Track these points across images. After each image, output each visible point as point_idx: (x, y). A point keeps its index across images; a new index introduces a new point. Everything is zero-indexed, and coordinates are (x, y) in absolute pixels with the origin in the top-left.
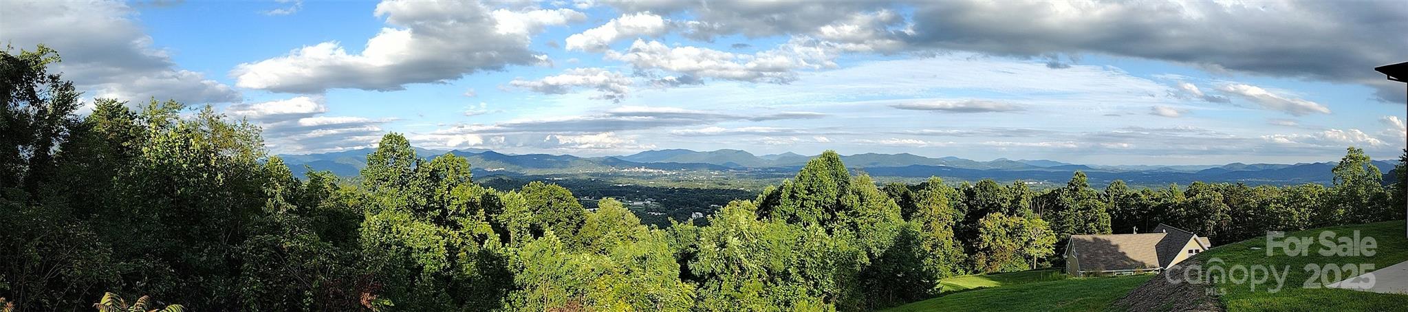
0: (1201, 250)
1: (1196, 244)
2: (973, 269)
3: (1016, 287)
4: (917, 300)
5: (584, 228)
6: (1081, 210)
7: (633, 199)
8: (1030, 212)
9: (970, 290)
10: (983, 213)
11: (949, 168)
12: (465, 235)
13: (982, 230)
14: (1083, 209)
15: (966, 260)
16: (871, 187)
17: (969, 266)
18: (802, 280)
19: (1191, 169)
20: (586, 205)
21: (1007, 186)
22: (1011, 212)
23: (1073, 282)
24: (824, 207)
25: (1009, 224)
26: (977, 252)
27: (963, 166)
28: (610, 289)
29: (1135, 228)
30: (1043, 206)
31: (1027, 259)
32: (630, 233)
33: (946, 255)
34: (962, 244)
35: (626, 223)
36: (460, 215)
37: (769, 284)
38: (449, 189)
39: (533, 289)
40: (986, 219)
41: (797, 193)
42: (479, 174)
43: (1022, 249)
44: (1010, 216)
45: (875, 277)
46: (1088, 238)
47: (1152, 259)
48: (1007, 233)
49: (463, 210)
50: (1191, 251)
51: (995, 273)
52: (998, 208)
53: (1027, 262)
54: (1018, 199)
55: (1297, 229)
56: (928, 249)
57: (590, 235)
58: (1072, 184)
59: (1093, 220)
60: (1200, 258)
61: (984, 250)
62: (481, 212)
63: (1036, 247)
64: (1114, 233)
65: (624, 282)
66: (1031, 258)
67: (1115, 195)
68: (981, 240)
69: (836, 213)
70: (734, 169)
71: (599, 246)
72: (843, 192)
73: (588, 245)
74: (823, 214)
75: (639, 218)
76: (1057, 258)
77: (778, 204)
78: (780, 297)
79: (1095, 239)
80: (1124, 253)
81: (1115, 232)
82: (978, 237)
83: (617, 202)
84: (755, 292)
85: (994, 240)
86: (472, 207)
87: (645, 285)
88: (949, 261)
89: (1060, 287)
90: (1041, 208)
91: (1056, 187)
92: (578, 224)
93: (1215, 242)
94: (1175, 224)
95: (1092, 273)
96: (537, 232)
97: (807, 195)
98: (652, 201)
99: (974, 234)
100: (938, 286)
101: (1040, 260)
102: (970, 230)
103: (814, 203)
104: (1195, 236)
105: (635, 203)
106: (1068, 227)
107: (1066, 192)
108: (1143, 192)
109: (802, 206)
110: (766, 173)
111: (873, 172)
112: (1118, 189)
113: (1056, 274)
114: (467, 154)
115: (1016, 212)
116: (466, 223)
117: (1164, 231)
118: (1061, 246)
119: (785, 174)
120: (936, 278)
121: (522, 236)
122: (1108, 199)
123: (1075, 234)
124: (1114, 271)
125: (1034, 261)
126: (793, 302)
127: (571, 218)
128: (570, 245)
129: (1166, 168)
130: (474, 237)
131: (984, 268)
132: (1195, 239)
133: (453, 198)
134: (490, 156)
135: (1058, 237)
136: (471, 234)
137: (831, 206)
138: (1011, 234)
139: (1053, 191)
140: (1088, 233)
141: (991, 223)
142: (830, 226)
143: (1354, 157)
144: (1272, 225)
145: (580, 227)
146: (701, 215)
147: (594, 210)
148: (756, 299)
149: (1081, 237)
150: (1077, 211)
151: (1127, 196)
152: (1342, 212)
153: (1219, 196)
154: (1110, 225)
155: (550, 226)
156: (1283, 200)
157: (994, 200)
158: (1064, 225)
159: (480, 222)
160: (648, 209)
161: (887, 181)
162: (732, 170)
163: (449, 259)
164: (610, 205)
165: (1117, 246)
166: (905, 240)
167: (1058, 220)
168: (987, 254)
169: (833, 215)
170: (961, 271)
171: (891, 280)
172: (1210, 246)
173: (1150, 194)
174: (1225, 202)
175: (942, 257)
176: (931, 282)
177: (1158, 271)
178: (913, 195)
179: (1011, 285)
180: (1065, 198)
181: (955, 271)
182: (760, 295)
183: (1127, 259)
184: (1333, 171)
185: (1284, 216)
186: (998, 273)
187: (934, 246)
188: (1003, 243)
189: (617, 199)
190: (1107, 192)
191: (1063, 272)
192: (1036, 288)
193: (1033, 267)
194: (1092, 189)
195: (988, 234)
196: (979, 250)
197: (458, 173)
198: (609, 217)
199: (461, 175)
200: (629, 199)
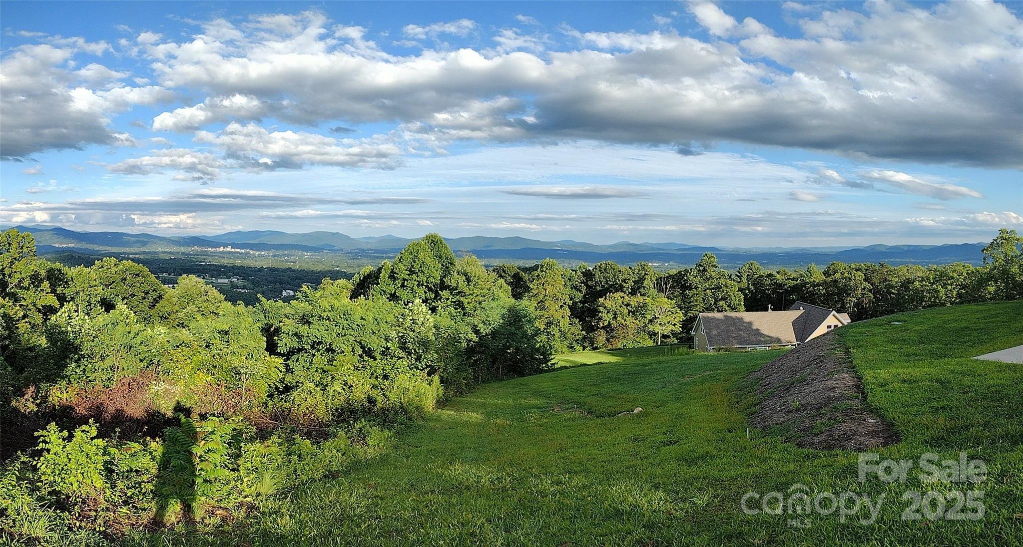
0: (840, 325)
1: (834, 320)
2: (592, 345)
3: (639, 361)
4: (530, 375)
5: (162, 302)
6: (711, 289)
7: (217, 277)
8: (654, 292)
9: (589, 365)
10: (602, 293)
11: (566, 251)
12: (27, 306)
13: (601, 309)
14: (713, 289)
15: (584, 338)
16: (478, 268)
17: (588, 343)
18: (402, 354)
19: (830, 250)
20: (165, 282)
21: (630, 268)
22: (633, 293)
23: (702, 357)
24: (426, 286)
25: (631, 303)
26: (597, 330)
27: (581, 250)
28: (189, 361)
29: (770, 306)
30: (669, 286)
31: (651, 335)
32: (213, 308)
33: (563, 335)
34: (579, 322)
35: (209, 299)
36: (21, 288)
37: (366, 358)
38: (12, 263)
39: (103, 358)
40: (606, 299)
41: (398, 274)
43: (646, 326)
44: (632, 295)
45: (482, 352)
46: (719, 315)
47: (789, 336)
48: (629, 312)
49: (26, 283)
50: (829, 327)
51: (616, 350)
52: (620, 289)
53: (651, 338)
54: (641, 280)
55: (943, 305)
56: (542, 327)
57: (168, 309)
58: (700, 265)
59: (723, 299)
60: (838, 332)
61: (604, 328)
62: (46, 284)
63: (660, 324)
64: (747, 311)
65: (204, 355)
66: (655, 334)
67: (748, 275)
68: (600, 319)
69: (440, 292)
70: (329, 250)
71: (177, 320)
72: (447, 271)
73: (165, 318)
74: (426, 293)
75: (224, 294)
76: (684, 335)
77: (377, 284)
78: (378, 371)
79: (726, 316)
80: (758, 330)
81: (749, 310)
82: (598, 315)
83: (199, 279)
84: (350, 366)
85: (615, 318)
86: (36, 280)
87: (229, 357)
88: (566, 338)
89: (687, 362)
90: (666, 288)
91: (682, 268)
92: (155, 299)
93: (855, 317)
94: (813, 302)
95: (722, 348)
96: (108, 306)
97: (409, 275)
98: (238, 279)
99: (594, 313)
100: (553, 362)
101: (664, 337)
102: (589, 310)
103: (416, 283)
104: (834, 312)
105: (220, 281)
106: (697, 305)
107: (695, 273)
108: (778, 273)
109: (403, 286)
110: (364, 253)
111: (480, 254)
112: (751, 269)
113: (684, 349)
114: (34, 230)
115: (640, 292)
116: (29, 297)
117: (801, 308)
118: (688, 324)
119: (384, 255)
120: (551, 354)
121: (91, 309)
122: (741, 279)
123: (704, 312)
124: (748, 346)
125: (658, 337)
127: (147, 293)
128: (145, 319)
129: (803, 249)
130: (37, 308)
131: (603, 344)
132: (834, 315)
133: (16, 272)
134: (60, 232)
135: (685, 315)
136: (35, 305)
137: (434, 286)
138: (633, 313)
139: (680, 272)
140: (718, 311)
141: (610, 303)
142: (433, 304)
143: (1006, 238)
144: (917, 302)
145: (158, 302)
146: (291, 293)
147: (173, 286)
148: (351, 372)
149: (710, 315)
150: (705, 290)
151: (761, 276)
152: (992, 289)
153: (860, 275)
154: (742, 303)
155: (123, 300)
156: (928, 279)
157: (615, 281)
158: (692, 304)
159: (44, 294)
160: (233, 286)
161: (497, 262)
162: (327, 251)
163: (7, 328)
164: (189, 282)
165: (750, 323)
166: (515, 318)
167: (684, 298)
168: (607, 332)
169: (437, 294)
170: (578, 347)
171: (500, 355)
172: (850, 321)
173: (787, 275)
174: (865, 280)
175: (558, 335)
176: (545, 358)
177: (795, 345)
178: (526, 276)
179: (633, 360)
180: (693, 279)
181: (572, 348)
182: (357, 368)
183: (762, 335)
184: (983, 251)
185: (929, 293)
186: (620, 349)
187: (549, 324)
188: (625, 320)
189: (199, 276)
190: (739, 273)
191: (690, 347)
192: (660, 363)
193: (657, 343)
194: (722, 270)
195: (608, 313)
196: (598, 328)
197: (22, 248)
198: (189, 293)
199: (25, 250)
200: (212, 277)
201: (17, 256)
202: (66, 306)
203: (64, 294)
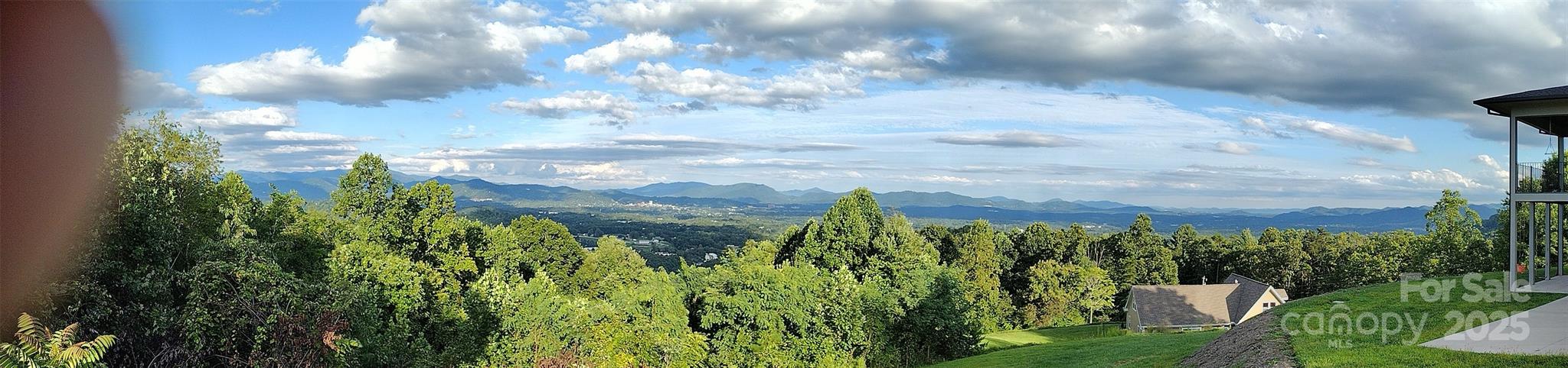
0: (1277, 304)
1: (1271, 297)
2: (1022, 323)
3: (1070, 343)
4: (959, 357)
5: (582, 268)
6: (1144, 258)
7: (638, 237)
8: (1086, 259)
9: (1019, 347)
10: (1033, 261)
11: (997, 209)
12: (446, 272)
13: (1032, 279)
14: (1147, 257)
15: (1015, 314)
16: (907, 228)
17: (1017, 319)
18: (829, 331)
19: (1268, 213)
20: (585, 244)
21: (1063, 230)
22: (1066, 259)
23: (1134, 339)
24: (855, 250)
25: (1063, 273)
26: (1027, 304)
27: (1012, 208)
28: (610, 339)
29: (1204, 278)
30: (1102, 253)
31: (1082, 312)
32: (633, 275)
33: (993, 308)
34: (1009, 294)
35: (630, 264)
36: (440, 250)
37: (790, 336)
38: (431, 221)
39: (523, 336)
40: (1037, 267)
42: (462, 203)
43: (1077, 300)
44: (1065, 263)
45: (910, 330)
46: (1152, 288)
47: (1222, 313)
48: (1061, 283)
49: (445, 245)
50: (1265, 305)
51: (1046, 328)
52: (1051, 255)
53: (1082, 315)
54: (1075, 244)
55: (1387, 281)
56: (971, 300)
57: (588, 277)
58: (1134, 228)
59: (1157, 269)
60: (1276, 312)
61: (1035, 302)
62: (464, 246)
63: (1092, 298)
64: (1181, 283)
65: (627, 332)
66: (1087, 310)
67: (1183, 241)
68: (1031, 291)
69: (868, 257)
70: (754, 206)
71: (598, 290)
72: (876, 234)
73: (585, 288)
74: (854, 257)
75: (645, 258)
76: (1117, 311)
77: (803, 246)
78: (803, 351)
79: (1159, 289)
80: (1191, 305)
81: (1183, 282)
82: (1028, 287)
83: (619, 240)
84: (774, 345)
85: (1046, 290)
86: (455, 240)
87: (651, 334)
88: (995, 313)
89: (1121, 344)
90: (1099, 255)
91: (1116, 231)
92: (574, 265)
93: (1294, 294)
94: (1248, 274)
95: (1155, 328)
96: (528, 273)
97: (835, 236)
98: (660, 240)
99: (1024, 283)
100: (982, 342)
101: (1096, 313)
102: (1020, 280)
103: (844, 245)
104: (1271, 287)
105: (641, 242)
106: (1129, 276)
107: (1129, 237)
108: (1213, 238)
109: (830, 248)
110: (789, 210)
111: (909, 212)
112: (1187, 234)
113: (1116, 329)
114: (452, 181)
115: (1072, 260)
116: (447, 260)
117: (1236, 281)
118: (1121, 298)
119: (811, 212)
120: (980, 333)
121: (509, 277)
122: (1176, 246)
123: (1136, 284)
124: (1181, 326)
125: (1090, 314)
126: (818, 356)
127: (566, 257)
128: (565, 288)
129: (1241, 211)
130: (456, 274)
131: (1034, 322)
132: (1271, 291)
133: (435, 231)
134: (477, 184)
135: (1118, 288)
136: (453, 271)
137: (862, 250)
138: (1064, 284)
139: (1113, 236)
140: (1152, 284)
141: (1043, 271)
142: (860, 271)
143: (1449, 200)
144: (1357, 276)
145: (577, 268)
146: (715, 256)
147: (593, 249)
148: (776, 352)
149: (1142, 287)
150: (1139, 259)
151: (1196, 242)
152: (1435, 261)
153: (1298, 243)
154: (1177, 275)
155: (541, 265)
156: (1369, 249)
157: (1047, 246)
158: (1126, 274)
159: (463, 257)
160: (655, 249)
161: (926, 223)
162: (751, 207)
163: (427, 298)
164: (610, 243)
165: (1183, 297)
166: (943, 289)
167: (1119, 268)
168: (1039, 307)
169: (865, 260)
170: (1008, 325)
171: (928, 334)
172: (1287, 299)
173: (1222, 241)
174: (1304, 249)
175: (986, 310)
176: (974, 337)
177: (1228, 326)
178: (956, 239)
179: (1064, 341)
180: (1128, 245)
181: (1001, 325)
182: (781, 348)
183: (1194, 311)
184: (1426, 216)
185: (1370, 266)
186: (1050, 327)
187: (979, 297)
188: (1056, 294)
189: (620, 237)
190: (1175, 238)
191: (1123, 327)
192: (1092, 345)
193: (1089, 321)
194: (1156, 234)
195: (1039, 283)
196: (1029, 302)
197: (441, 203)
198: (610, 257)
199: (445, 205)
200: (633, 238)
201: (436, 212)
202: (487, 273)
203: (483, 258)
